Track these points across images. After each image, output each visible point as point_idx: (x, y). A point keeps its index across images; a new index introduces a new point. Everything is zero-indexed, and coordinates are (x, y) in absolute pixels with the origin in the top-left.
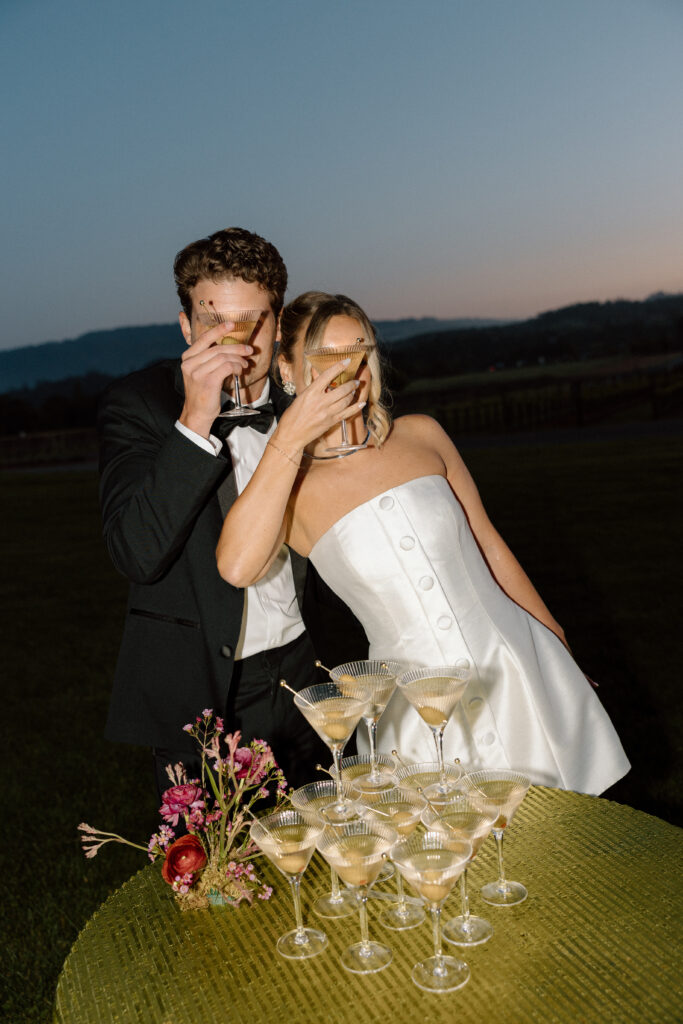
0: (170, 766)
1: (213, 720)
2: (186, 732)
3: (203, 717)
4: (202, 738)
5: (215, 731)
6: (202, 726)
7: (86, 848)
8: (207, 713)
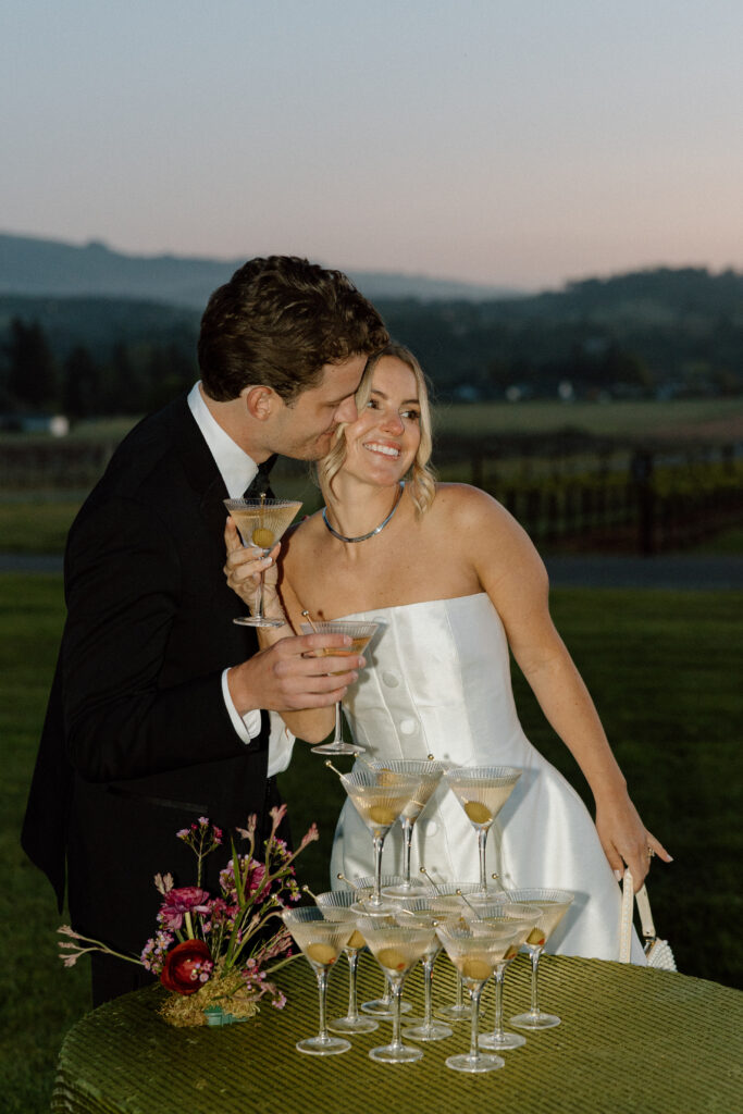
0: (159, 875)
1: (210, 829)
2: (180, 839)
3: (199, 824)
4: (197, 846)
5: (212, 842)
6: (197, 833)
7: (63, 956)
8: (203, 821)
